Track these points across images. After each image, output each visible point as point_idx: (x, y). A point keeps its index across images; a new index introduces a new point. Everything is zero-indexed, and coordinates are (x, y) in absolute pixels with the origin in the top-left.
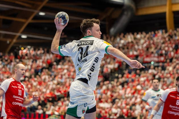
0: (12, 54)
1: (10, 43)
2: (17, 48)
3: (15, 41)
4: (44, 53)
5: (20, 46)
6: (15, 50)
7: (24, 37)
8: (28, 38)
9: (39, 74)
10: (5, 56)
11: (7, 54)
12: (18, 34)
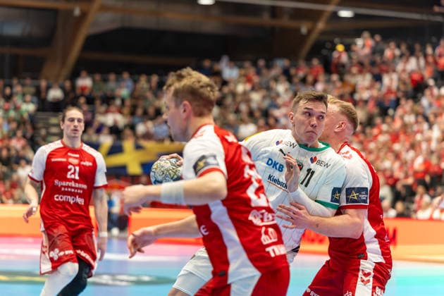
0: (315, 62)
1: (310, 32)
2: (328, 45)
3: (321, 25)
4: (401, 56)
5: (337, 40)
6: (324, 52)
7: (345, 14)
8: (357, 16)
9: (391, 112)
10: (298, 69)
11: (302, 63)
12: (330, 8)
